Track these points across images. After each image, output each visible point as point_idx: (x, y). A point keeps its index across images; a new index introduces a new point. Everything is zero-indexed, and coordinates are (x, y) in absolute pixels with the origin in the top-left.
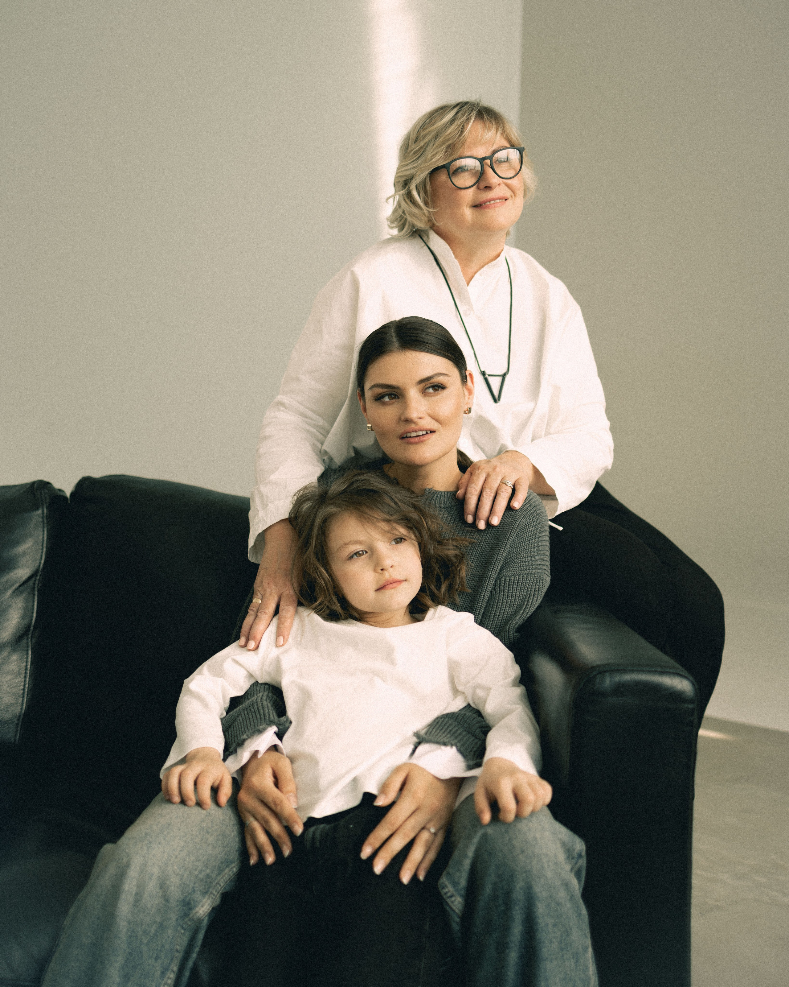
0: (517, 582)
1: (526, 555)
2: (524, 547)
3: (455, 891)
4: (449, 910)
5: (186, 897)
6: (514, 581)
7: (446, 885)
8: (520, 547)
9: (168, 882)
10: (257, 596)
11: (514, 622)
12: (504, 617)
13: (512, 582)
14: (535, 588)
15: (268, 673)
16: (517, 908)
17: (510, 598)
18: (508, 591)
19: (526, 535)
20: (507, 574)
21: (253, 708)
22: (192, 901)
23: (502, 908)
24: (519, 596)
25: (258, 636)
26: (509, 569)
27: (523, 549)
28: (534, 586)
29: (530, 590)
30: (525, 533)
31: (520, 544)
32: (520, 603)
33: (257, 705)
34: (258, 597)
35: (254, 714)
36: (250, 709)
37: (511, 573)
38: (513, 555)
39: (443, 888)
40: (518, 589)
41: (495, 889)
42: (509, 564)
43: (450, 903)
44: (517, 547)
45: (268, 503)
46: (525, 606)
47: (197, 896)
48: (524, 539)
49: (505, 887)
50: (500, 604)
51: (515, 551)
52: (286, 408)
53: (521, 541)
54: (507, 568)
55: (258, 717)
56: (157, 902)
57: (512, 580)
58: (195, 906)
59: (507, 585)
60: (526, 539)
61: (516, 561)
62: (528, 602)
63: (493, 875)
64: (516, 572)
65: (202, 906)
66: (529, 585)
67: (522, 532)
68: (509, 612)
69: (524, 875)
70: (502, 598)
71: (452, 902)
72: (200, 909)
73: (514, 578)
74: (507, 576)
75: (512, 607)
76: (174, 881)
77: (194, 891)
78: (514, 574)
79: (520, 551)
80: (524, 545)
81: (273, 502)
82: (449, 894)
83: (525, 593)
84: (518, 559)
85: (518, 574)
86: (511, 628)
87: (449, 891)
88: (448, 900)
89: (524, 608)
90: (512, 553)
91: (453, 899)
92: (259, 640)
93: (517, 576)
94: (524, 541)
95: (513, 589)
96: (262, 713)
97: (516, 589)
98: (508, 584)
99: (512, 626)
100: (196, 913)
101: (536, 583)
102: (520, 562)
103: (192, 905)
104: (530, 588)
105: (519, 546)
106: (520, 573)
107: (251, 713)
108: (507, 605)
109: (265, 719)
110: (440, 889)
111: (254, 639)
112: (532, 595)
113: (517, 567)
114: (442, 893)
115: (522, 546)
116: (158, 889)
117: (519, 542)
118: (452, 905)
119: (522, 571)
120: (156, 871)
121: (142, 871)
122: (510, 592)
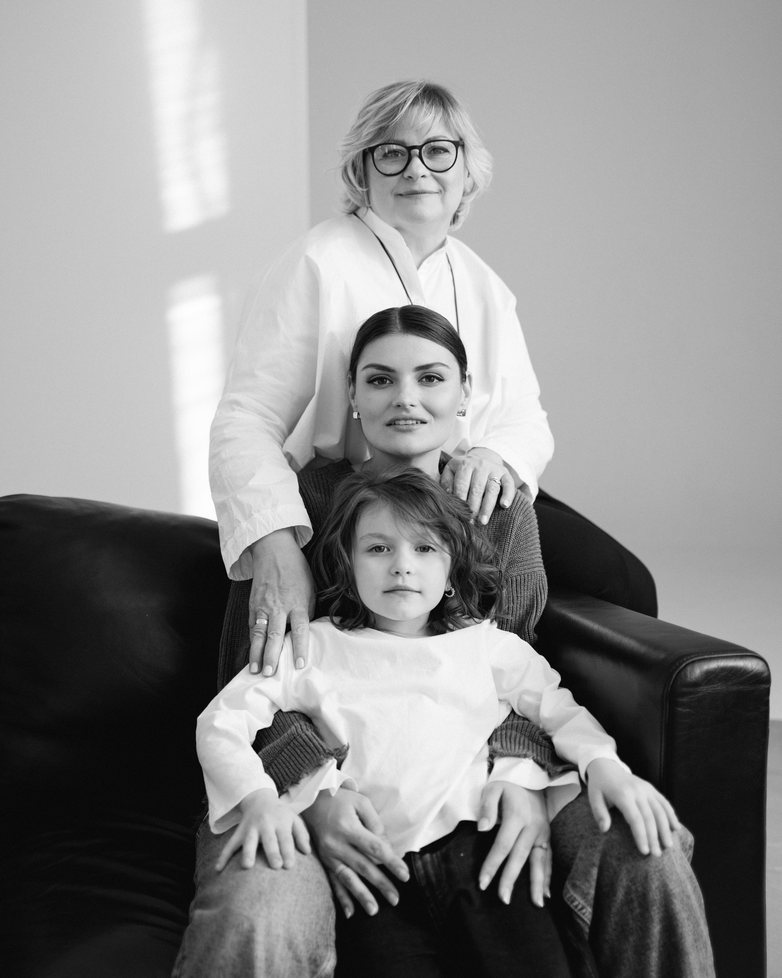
0: (523, 581)
1: (527, 553)
2: (523, 546)
3: (586, 902)
4: (581, 922)
5: (312, 954)
6: (520, 581)
7: (575, 898)
8: (520, 546)
9: (296, 942)
10: (261, 617)
11: (532, 622)
12: (517, 619)
13: (519, 582)
14: (539, 587)
15: (297, 699)
16: (655, 908)
17: (520, 599)
18: (517, 591)
19: (523, 533)
20: (513, 574)
21: (298, 742)
22: (318, 958)
23: (638, 911)
24: (527, 595)
25: (276, 661)
26: (514, 569)
27: (522, 547)
28: (538, 585)
29: (535, 588)
30: (522, 532)
31: (519, 543)
32: (529, 603)
33: (301, 737)
34: (263, 617)
35: (301, 748)
36: (294, 743)
37: (516, 574)
38: (514, 554)
39: (573, 902)
40: (525, 588)
41: (628, 893)
42: (512, 564)
43: (581, 915)
44: (516, 546)
45: (253, 513)
46: (535, 605)
47: (321, 951)
48: (522, 538)
49: (640, 889)
50: (511, 606)
51: (515, 550)
52: (241, 407)
53: (519, 540)
54: (511, 568)
55: (309, 751)
56: (288, 965)
57: (518, 580)
58: (322, 962)
59: (515, 586)
60: (524, 537)
61: (519, 561)
62: (537, 601)
63: (624, 880)
64: (520, 572)
65: (329, 961)
66: (533, 584)
67: (519, 530)
68: (520, 613)
69: (658, 874)
70: (512, 600)
71: (584, 914)
72: (327, 965)
73: (521, 578)
74: (513, 577)
75: (522, 608)
76: (299, 939)
77: (318, 947)
78: (519, 574)
79: (520, 550)
80: (523, 544)
81: (259, 511)
82: (580, 907)
83: (532, 593)
84: (520, 558)
85: (523, 573)
86: (530, 629)
87: (579, 904)
88: (579, 913)
89: (535, 607)
90: (512, 553)
91: (584, 911)
92: (277, 664)
93: (523, 576)
94: (522, 539)
95: (520, 589)
96: (312, 746)
97: (523, 588)
98: (515, 584)
99: (530, 627)
100: (323, 970)
101: (539, 582)
102: (522, 561)
103: (319, 962)
104: (535, 587)
105: (518, 545)
106: (524, 572)
107: (297, 748)
108: (518, 606)
109: (319, 752)
110: (569, 903)
111: (271, 664)
112: (539, 593)
113: (521, 566)
114: (572, 906)
115: (521, 545)
116: (286, 950)
117: (517, 541)
118: (584, 917)
119: (526, 570)
120: (281, 931)
121: (268, 934)
122: (518, 592)
